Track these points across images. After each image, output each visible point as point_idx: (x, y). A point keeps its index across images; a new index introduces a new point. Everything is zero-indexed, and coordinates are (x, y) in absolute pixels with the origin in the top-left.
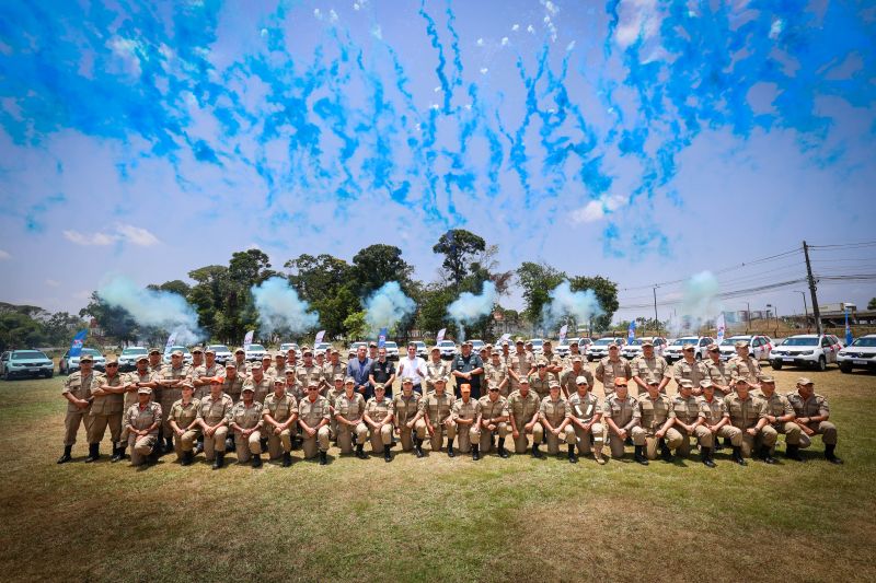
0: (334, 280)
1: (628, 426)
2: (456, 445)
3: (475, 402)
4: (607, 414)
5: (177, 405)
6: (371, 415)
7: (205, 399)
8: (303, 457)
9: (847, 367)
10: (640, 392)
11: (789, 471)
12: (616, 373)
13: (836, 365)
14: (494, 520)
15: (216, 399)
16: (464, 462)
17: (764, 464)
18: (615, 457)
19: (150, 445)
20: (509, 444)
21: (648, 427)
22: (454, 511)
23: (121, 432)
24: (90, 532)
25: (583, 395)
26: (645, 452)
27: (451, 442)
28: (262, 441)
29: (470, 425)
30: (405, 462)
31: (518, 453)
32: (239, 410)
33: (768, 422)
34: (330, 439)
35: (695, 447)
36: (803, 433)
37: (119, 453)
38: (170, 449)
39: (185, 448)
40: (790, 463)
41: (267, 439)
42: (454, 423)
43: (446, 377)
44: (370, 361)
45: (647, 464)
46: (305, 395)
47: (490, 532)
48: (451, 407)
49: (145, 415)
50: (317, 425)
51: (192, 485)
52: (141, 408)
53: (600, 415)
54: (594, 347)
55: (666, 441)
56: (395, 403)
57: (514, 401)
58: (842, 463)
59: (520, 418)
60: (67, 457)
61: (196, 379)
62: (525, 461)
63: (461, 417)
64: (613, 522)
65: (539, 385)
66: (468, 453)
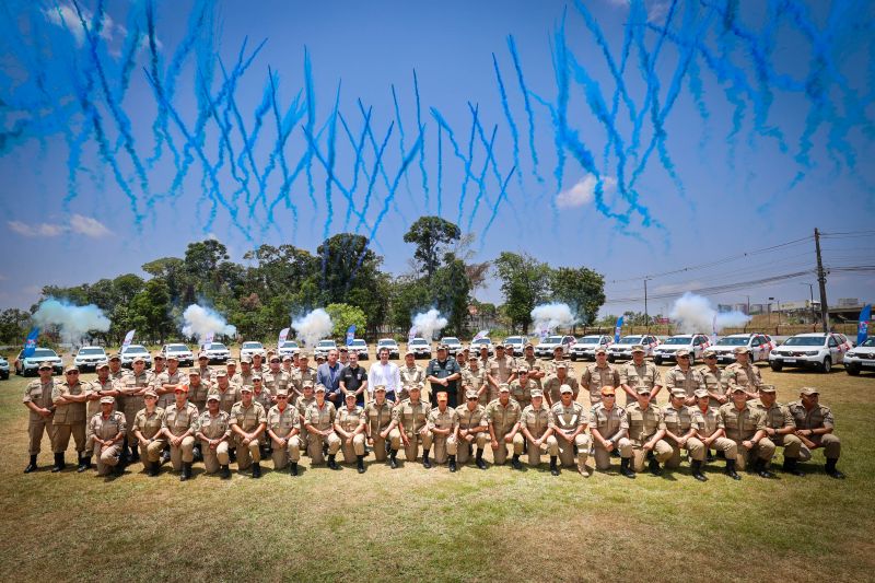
0: (298, 273)
1: (614, 438)
2: (431, 455)
3: (452, 411)
4: (592, 425)
5: (141, 414)
6: (342, 424)
7: (170, 409)
8: (273, 467)
9: (854, 369)
10: (628, 401)
11: (785, 487)
12: (604, 381)
13: (843, 367)
14: (473, 537)
15: (181, 409)
16: (441, 473)
17: (759, 478)
18: (599, 469)
19: (116, 455)
20: (488, 455)
21: (636, 440)
22: (432, 526)
23: (85, 441)
24: (64, 546)
25: (567, 405)
26: (632, 464)
27: (426, 452)
28: (230, 451)
29: (446, 436)
30: (379, 473)
31: (497, 464)
32: (204, 420)
33: (766, 434)
34: (301, 449)
35: (686, 459)
36: (803, 445)
37: (85, 462)
38: (136, 458)
39: (151, 459)
40: (787, 478)
41: (235, 449)
42: (430, 434)
43: (421, 383)
44: (342, 367)
45: (634, 477)
46: (273, 403)
47: (469, 550)
48: (426, 416)
49: (110, 426)
50: (287, 435)
51: (161, 498)
52: (104, 418)
53: (585, 425)
54: (577, 346)
55: (655, 453)
56: (367, 412)
57: (493, 411)
58: (843, 478)
59: (499, 429)
60: (33, 467)
61: (159, 386)
62: (504, 473)
63: (438, 426)
64: (597, 540)
65: (520, 393)
66: (444, 464)
